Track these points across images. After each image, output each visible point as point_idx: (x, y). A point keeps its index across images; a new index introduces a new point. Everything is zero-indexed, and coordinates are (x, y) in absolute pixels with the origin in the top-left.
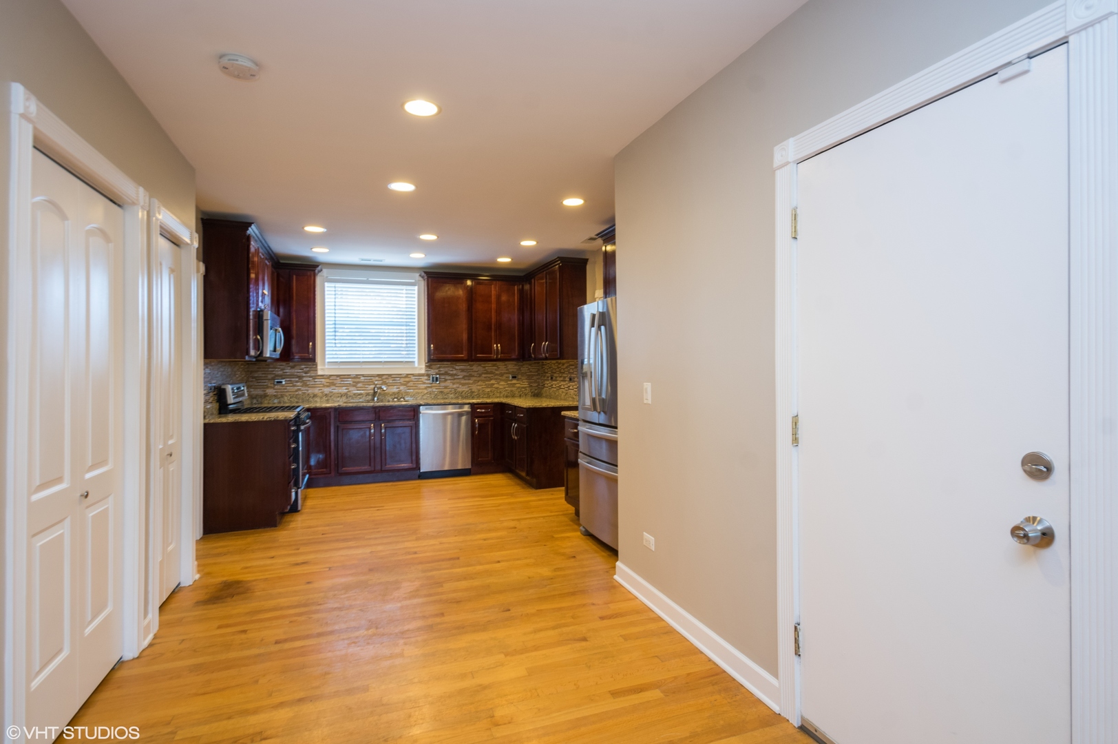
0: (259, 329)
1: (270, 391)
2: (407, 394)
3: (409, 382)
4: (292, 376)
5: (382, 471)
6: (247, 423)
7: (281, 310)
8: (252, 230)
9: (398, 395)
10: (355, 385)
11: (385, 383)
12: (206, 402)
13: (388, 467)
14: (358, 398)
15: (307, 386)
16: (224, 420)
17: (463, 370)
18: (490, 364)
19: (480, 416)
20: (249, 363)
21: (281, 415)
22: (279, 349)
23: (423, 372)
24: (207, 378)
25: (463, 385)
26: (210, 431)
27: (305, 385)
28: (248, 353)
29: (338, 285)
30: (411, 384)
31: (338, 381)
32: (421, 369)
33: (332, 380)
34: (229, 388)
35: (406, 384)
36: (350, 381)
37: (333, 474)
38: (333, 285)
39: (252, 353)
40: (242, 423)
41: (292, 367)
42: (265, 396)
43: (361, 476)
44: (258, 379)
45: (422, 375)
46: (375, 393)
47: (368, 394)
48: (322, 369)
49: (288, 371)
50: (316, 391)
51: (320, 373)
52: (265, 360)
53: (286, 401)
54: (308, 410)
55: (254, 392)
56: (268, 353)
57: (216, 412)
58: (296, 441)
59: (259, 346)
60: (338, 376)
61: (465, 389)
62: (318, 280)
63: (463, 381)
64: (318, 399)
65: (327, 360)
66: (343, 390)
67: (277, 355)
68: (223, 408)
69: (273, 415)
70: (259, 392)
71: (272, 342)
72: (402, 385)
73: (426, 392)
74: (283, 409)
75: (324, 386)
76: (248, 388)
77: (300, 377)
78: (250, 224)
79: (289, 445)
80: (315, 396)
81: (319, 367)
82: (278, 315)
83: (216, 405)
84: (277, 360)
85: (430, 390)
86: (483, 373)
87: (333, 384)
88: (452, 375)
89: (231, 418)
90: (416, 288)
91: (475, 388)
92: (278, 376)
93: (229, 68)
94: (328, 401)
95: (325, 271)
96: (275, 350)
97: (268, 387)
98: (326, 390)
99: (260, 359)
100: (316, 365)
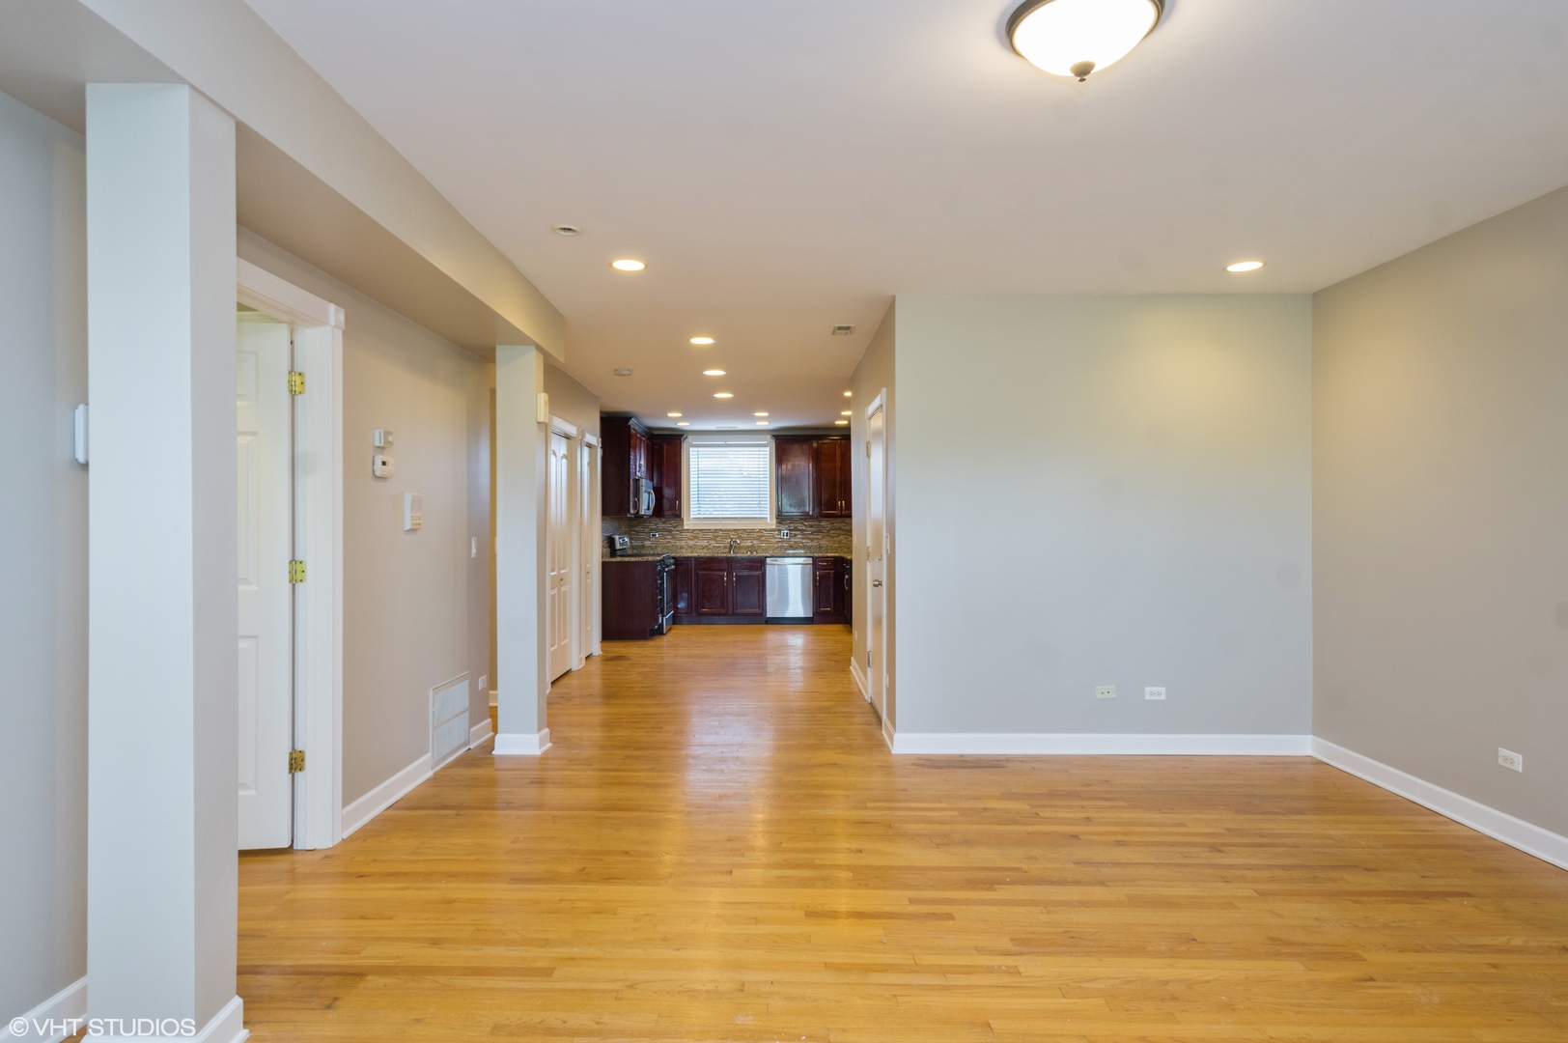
0: (637, 494)
1: (647, 543)
2: (759, 547)
3: (762, 536)
4: (663, 530)
5: (734, 614)
6: (629, 562)
7: (655, 475)
8: (632, 422)
9: (751, 548)
10: (714, 538)
11: (740, 537)
12: (603, 547)
13: (738, 611)
14: (717, 549)
15: (675, 538)
16: (614, 560)
17: (811, 526)
18: (839, 520)
19: (823, 568)
20: (630, 519)
21: (651, 559)
22: (652, 506)
23: (774, 527)
24: (604, 530)
25: (812, 540)
26: (605, 565)
27: (674, 538)
28: (629, 511)
29: (700, 449)
30: (762, 539)
31: (701, 535)
32: (772, 524)
33: (696, 534)
34: (617, 537)
35: (758, 538)
36: (710, 535)
37: (694, 614)
38: (696, 449)
39: (632, 511)
40: (625, 562)
41: (664, 523)
42: (643, 547)
43: (716, 618)
44: (637, 532)
45: (774, 530)
46: (731, 546)
47: (725, 547)
48: (687, 525)
49: (661, 526)
50: (683, 543)
51: (686, 527)
52: (642, 516)
53: (659, 550)
54: (674, 558)
55: (635, 543)
56: (643, 510)
57: (609, 555)
58: (662, 579)
59: (637, 506)
60: (700, 530)
61: (815, 543)
62: (684, 446)
63: (812, 536)
64: (684, 551)
65: (692, 516)
66: (705, 543)
67: (650, 512)
68: (613, 552)
69: (645, 559)
70: (638, 543)
71: (646, 502)
72: (755, 539)
73: (776, 546)
74: (654, 555)
75: (689, 539)
76: (631, 539)
77: (670, 531)
78: (630, 418)
79: (656, 581)
80: (682, 548)
81: (685, 523)
82: (652, 481)
83: (609, 550)
84: (651, 516)
85: (780, 544)
86: (831, 529)
87: (696, 537)
88: (802, 531)
89: (618, 559)
90: (768, 449)
91: (823, 542)
92: (652, 530)
93: (617, 373)
94: (692, 552)
95: (689, 437)
96: (648, 509)
97: (645, 539)
98: (691, 543)
99: (638, 516)
100: (683, 520)
